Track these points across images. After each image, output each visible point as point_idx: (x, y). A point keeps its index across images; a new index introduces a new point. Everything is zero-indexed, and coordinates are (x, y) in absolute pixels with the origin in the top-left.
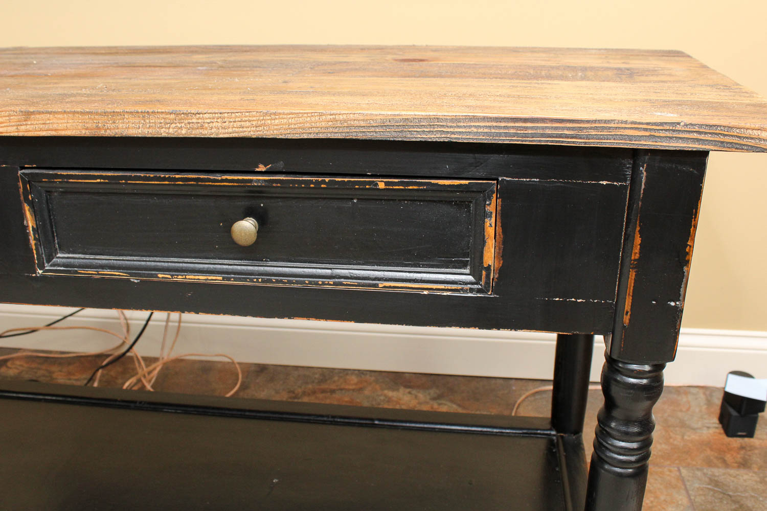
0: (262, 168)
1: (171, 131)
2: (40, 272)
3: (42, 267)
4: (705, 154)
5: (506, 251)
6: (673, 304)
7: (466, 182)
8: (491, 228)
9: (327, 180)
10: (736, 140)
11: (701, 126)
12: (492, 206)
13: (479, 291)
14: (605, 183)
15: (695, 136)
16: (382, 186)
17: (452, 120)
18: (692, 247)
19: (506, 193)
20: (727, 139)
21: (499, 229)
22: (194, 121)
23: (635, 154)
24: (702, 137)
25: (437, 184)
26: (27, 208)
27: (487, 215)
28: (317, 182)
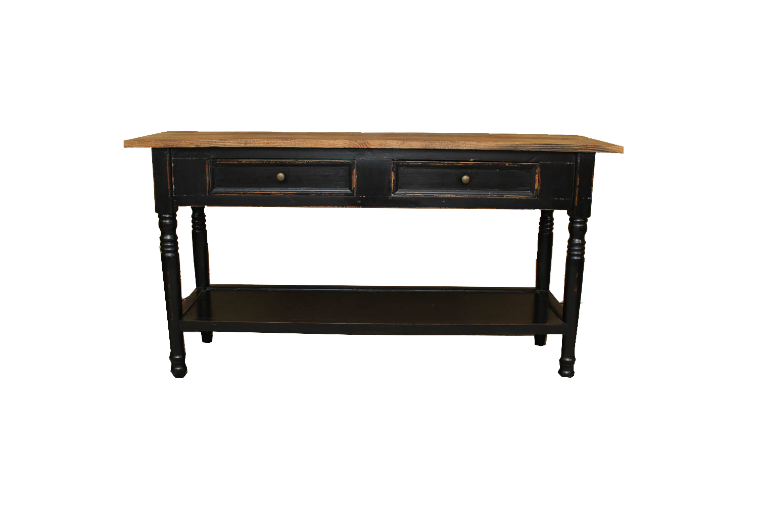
0: (472, 160)
1: (449, 147)
2: (393, 195)
3: (393, 193)
4: (595, 153)
5: (542, 183)
6: (589, 198)
7: (531, 163)
8: (537, 178)
9: (491, 163)
10: (602, 149)
11: (594, 146)
12: (538, 171)
13: (534, 197)
14: (568, 163)
15: (591, 148)
16: (507, 165)
17: (529, 145)
18: (593, 181)
19: (542, 167)
20: (599, 148)
21: (540, 177)
22: (457, 144)
23: (576, 153)
24: (593, 149)
25: (522, 164)
26: (393, 173)
27: (536, 173)
28: (488, 164)
